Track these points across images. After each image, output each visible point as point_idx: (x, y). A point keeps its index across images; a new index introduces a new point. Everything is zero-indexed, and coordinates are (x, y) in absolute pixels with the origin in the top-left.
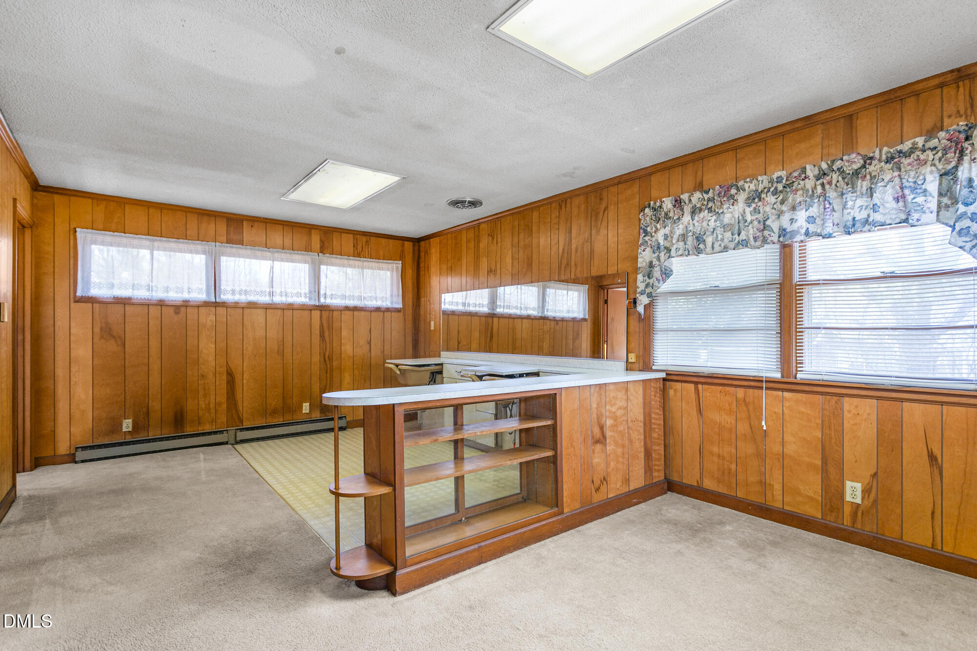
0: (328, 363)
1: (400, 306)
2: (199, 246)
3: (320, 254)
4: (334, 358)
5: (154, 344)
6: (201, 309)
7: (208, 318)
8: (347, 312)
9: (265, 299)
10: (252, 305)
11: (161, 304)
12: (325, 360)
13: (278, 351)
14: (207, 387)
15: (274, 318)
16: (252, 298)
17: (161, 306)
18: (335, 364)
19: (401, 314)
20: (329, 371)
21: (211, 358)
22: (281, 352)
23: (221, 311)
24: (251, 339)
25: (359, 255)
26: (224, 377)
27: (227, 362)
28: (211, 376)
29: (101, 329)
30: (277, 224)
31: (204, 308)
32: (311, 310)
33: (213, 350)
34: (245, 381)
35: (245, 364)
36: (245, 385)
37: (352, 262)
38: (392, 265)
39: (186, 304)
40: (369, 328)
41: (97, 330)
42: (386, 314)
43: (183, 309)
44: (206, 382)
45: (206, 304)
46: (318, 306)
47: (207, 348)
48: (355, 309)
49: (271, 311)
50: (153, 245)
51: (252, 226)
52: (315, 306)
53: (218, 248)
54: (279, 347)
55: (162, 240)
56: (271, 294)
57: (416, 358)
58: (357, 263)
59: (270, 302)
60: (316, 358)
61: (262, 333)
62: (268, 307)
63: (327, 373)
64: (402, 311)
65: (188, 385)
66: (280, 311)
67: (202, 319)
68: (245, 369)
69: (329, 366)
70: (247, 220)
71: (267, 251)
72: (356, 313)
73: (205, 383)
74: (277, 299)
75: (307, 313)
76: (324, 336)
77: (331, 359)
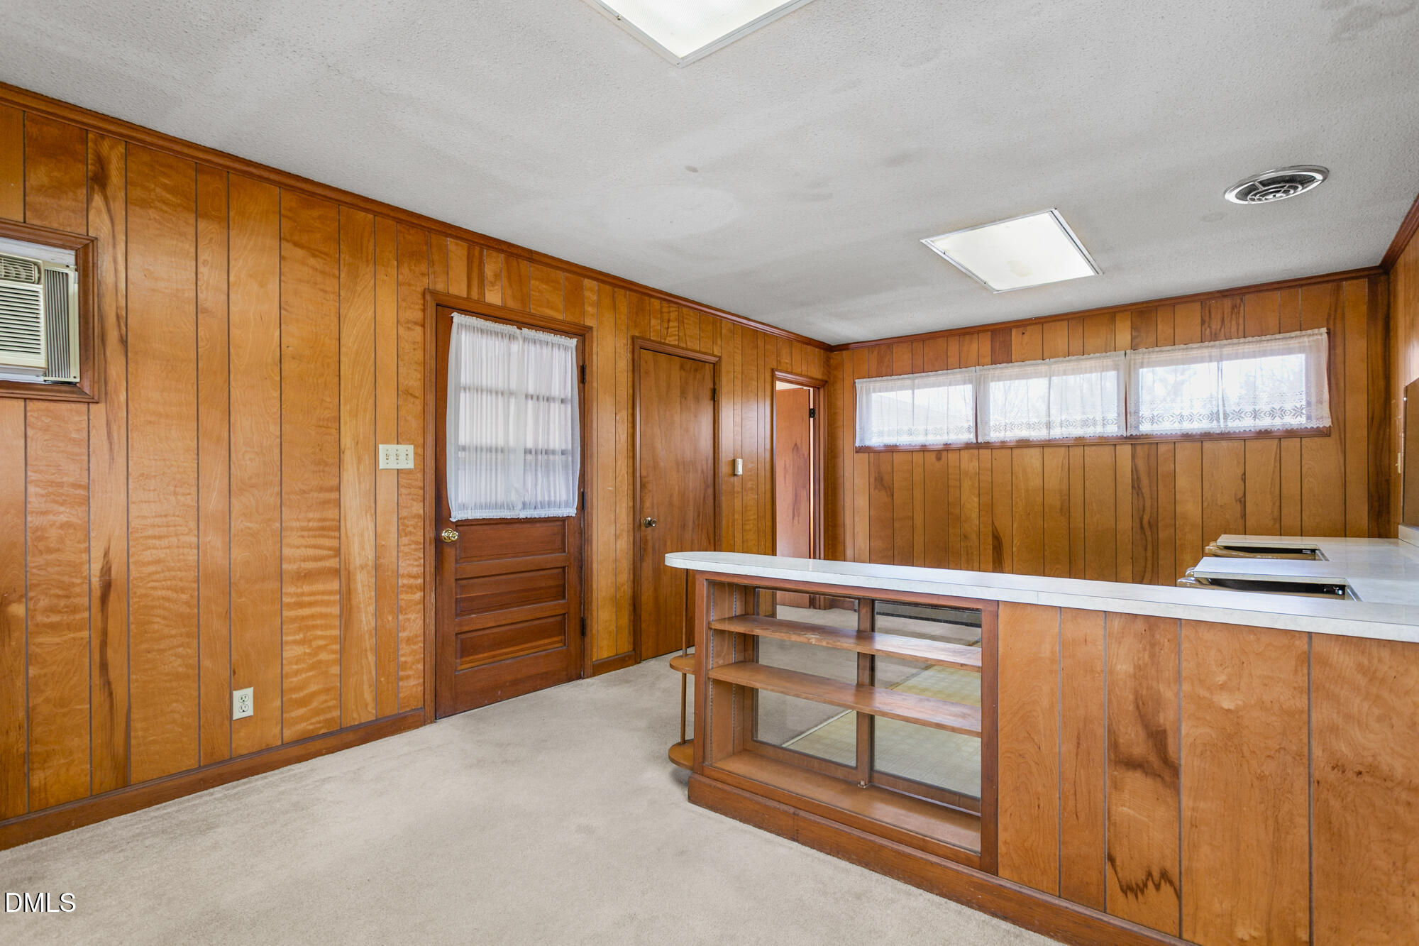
0: (1148, 533)
1: (1327, 423)
2: (958, 374)
3: (1128, 352)
4: (1160, 525)
5: (918, 495)
6: (962, 451)
7: (968, 463)
8: (1188, 445)
9: (1039, 434)
10: (1024, 444)
11: (924, 449)
12: (1142, 527)
13: (1061, 509)
14: (970, 552)
15: (1055, 460)
16: (1024, 433)
17: (924, 451)
18: (1163, 535)
19: (1331, 443)
20: (1150, 547)
21: (975, 515)
22: (1065, 510)
23: (985, 453)
24: (1023, 491)
25: (1215, 337)
26: (990, 540)
27: (993, 521)
28: (974, 536)
29: (875, 479)
30: (1059, 320)
31: (966, 451)
32: (1115, 445)
33: (976, 505)
34: (1014, 549)
35: (1015, 526)
36: (1015, 554)
37: (1194, 353)
38: (1301, 340)
39: (947, 448)
40: (1240, 472)
41: (872, 480)
42: (1285, 443)
43: (944, 454)
44: (969, 545)
45: (968, 446)
46: (1126, 438)
47: (971, 503)
48: (1206, 437)
49: (1050, 450)
50: (914, 383)
51: (1023, 333)
52: (1122, 437)
53: (978, 373)
54: (1062, 505)
55: (923, 376)
56: (1049, 425)
57: (1380, 536)
58: (1206, 352)
59: (1047, 439)
60: (1126, 524)
61: (1038, 482)
62: (1046, 445)
63: (1146, 550)
64: (1335, 435)
65: (950, 544)
66: (1063, 449)
67: (964, 464)
68: (1014, 533)
69: (1149, 539)
70: (1015, 327)
71: (1041, 364)
72: (1207, 445)
73: (967, 546)
74: (1057, 433)
75: (1107, 451)
76: (1139, 488)
77: (1153, 525)
